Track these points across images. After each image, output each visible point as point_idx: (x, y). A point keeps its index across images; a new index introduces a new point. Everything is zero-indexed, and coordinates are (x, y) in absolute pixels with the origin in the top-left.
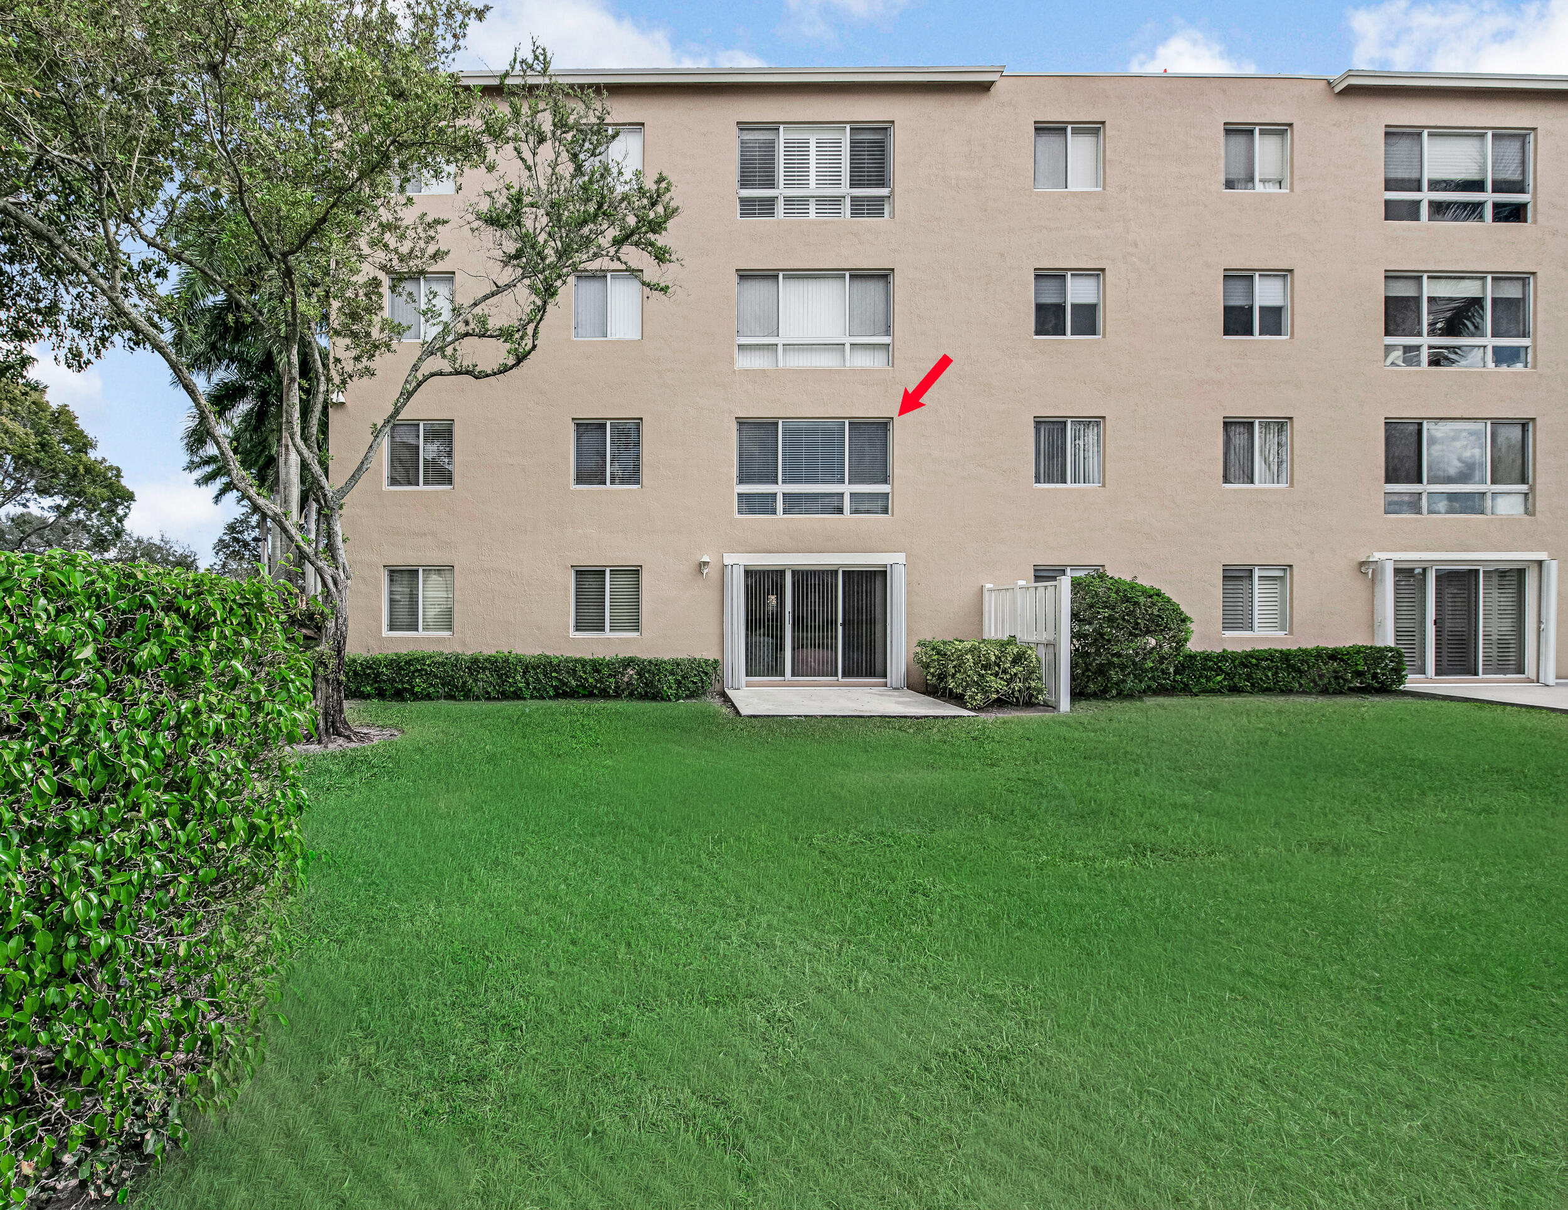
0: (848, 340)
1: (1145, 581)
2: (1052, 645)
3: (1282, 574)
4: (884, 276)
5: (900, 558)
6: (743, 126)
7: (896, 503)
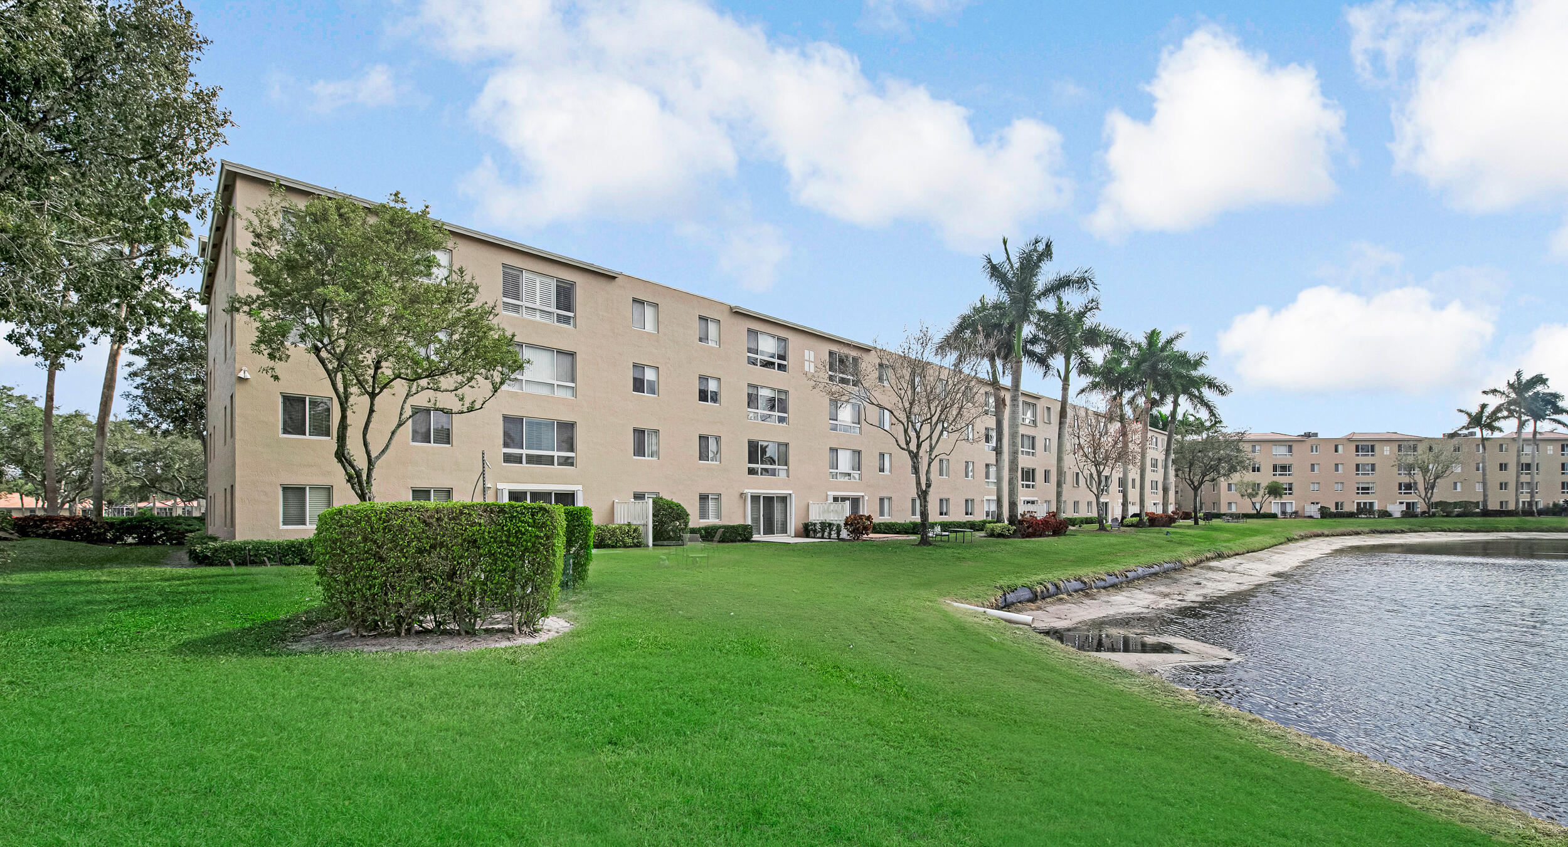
0: (556, 383)
1: (675, 501)
2: (646, 525)
3: (718, 498)
4: (572, 354)
5: (580, 487)
6: (504, 266)
7: (579, 462)
